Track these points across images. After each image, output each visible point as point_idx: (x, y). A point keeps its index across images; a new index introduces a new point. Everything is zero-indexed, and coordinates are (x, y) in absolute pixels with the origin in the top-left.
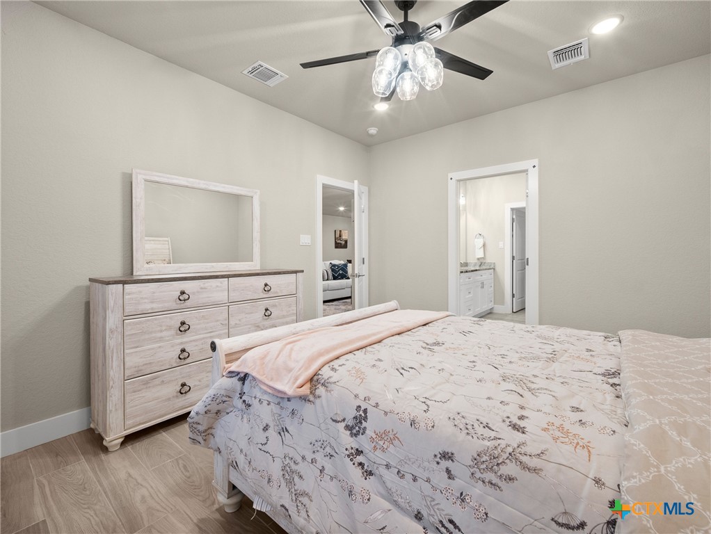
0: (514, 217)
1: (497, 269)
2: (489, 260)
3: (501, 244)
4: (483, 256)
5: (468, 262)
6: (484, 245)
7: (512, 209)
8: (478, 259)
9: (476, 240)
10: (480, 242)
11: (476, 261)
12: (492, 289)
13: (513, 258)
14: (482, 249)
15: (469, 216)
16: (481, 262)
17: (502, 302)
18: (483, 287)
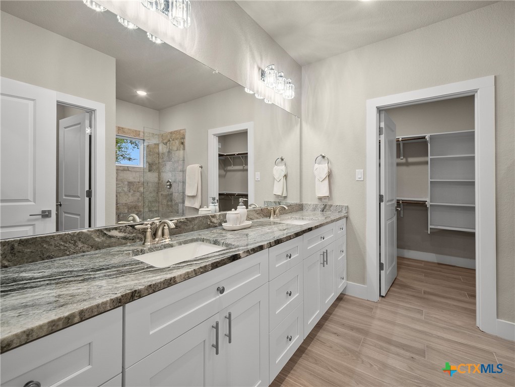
0: (382, 125)
1: (352, 217)
2: (337, 201)
3: (359, 174)
4: (327, 194)
5: (304, 202)
6: (330, 175)
7: (380, 110)
8: (320, 199)
9: (316, 166)
10: (322, 169)
11: (316, 202)
12: (344, 254)
13: (381, 198)
14: (327, 181)
15: (306, 128)
16: (325, 205)
17: (363, 279)
18: (325, 262)
